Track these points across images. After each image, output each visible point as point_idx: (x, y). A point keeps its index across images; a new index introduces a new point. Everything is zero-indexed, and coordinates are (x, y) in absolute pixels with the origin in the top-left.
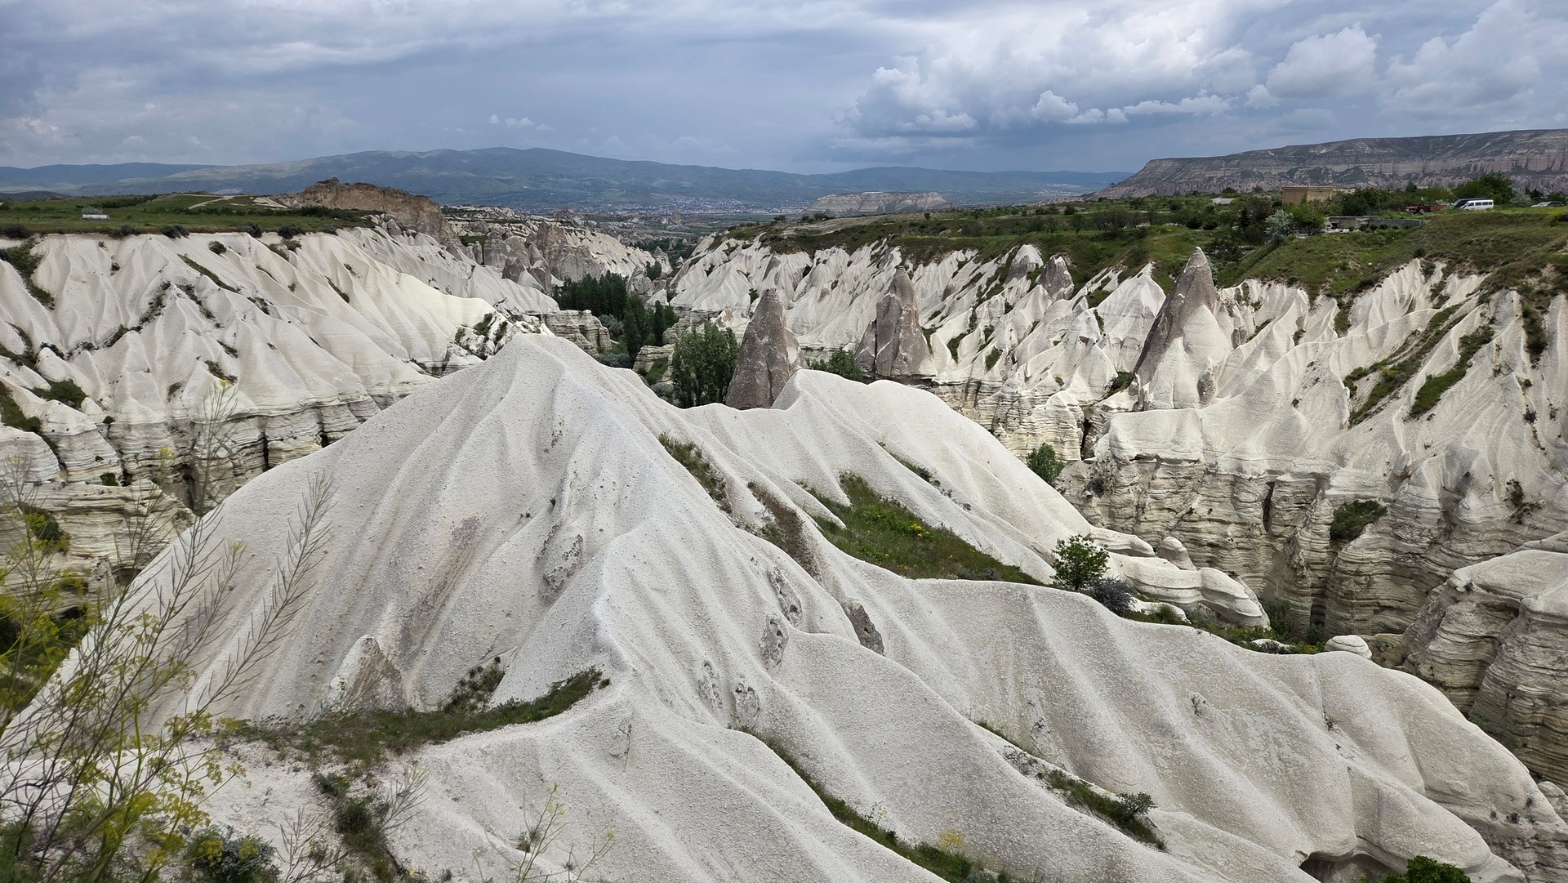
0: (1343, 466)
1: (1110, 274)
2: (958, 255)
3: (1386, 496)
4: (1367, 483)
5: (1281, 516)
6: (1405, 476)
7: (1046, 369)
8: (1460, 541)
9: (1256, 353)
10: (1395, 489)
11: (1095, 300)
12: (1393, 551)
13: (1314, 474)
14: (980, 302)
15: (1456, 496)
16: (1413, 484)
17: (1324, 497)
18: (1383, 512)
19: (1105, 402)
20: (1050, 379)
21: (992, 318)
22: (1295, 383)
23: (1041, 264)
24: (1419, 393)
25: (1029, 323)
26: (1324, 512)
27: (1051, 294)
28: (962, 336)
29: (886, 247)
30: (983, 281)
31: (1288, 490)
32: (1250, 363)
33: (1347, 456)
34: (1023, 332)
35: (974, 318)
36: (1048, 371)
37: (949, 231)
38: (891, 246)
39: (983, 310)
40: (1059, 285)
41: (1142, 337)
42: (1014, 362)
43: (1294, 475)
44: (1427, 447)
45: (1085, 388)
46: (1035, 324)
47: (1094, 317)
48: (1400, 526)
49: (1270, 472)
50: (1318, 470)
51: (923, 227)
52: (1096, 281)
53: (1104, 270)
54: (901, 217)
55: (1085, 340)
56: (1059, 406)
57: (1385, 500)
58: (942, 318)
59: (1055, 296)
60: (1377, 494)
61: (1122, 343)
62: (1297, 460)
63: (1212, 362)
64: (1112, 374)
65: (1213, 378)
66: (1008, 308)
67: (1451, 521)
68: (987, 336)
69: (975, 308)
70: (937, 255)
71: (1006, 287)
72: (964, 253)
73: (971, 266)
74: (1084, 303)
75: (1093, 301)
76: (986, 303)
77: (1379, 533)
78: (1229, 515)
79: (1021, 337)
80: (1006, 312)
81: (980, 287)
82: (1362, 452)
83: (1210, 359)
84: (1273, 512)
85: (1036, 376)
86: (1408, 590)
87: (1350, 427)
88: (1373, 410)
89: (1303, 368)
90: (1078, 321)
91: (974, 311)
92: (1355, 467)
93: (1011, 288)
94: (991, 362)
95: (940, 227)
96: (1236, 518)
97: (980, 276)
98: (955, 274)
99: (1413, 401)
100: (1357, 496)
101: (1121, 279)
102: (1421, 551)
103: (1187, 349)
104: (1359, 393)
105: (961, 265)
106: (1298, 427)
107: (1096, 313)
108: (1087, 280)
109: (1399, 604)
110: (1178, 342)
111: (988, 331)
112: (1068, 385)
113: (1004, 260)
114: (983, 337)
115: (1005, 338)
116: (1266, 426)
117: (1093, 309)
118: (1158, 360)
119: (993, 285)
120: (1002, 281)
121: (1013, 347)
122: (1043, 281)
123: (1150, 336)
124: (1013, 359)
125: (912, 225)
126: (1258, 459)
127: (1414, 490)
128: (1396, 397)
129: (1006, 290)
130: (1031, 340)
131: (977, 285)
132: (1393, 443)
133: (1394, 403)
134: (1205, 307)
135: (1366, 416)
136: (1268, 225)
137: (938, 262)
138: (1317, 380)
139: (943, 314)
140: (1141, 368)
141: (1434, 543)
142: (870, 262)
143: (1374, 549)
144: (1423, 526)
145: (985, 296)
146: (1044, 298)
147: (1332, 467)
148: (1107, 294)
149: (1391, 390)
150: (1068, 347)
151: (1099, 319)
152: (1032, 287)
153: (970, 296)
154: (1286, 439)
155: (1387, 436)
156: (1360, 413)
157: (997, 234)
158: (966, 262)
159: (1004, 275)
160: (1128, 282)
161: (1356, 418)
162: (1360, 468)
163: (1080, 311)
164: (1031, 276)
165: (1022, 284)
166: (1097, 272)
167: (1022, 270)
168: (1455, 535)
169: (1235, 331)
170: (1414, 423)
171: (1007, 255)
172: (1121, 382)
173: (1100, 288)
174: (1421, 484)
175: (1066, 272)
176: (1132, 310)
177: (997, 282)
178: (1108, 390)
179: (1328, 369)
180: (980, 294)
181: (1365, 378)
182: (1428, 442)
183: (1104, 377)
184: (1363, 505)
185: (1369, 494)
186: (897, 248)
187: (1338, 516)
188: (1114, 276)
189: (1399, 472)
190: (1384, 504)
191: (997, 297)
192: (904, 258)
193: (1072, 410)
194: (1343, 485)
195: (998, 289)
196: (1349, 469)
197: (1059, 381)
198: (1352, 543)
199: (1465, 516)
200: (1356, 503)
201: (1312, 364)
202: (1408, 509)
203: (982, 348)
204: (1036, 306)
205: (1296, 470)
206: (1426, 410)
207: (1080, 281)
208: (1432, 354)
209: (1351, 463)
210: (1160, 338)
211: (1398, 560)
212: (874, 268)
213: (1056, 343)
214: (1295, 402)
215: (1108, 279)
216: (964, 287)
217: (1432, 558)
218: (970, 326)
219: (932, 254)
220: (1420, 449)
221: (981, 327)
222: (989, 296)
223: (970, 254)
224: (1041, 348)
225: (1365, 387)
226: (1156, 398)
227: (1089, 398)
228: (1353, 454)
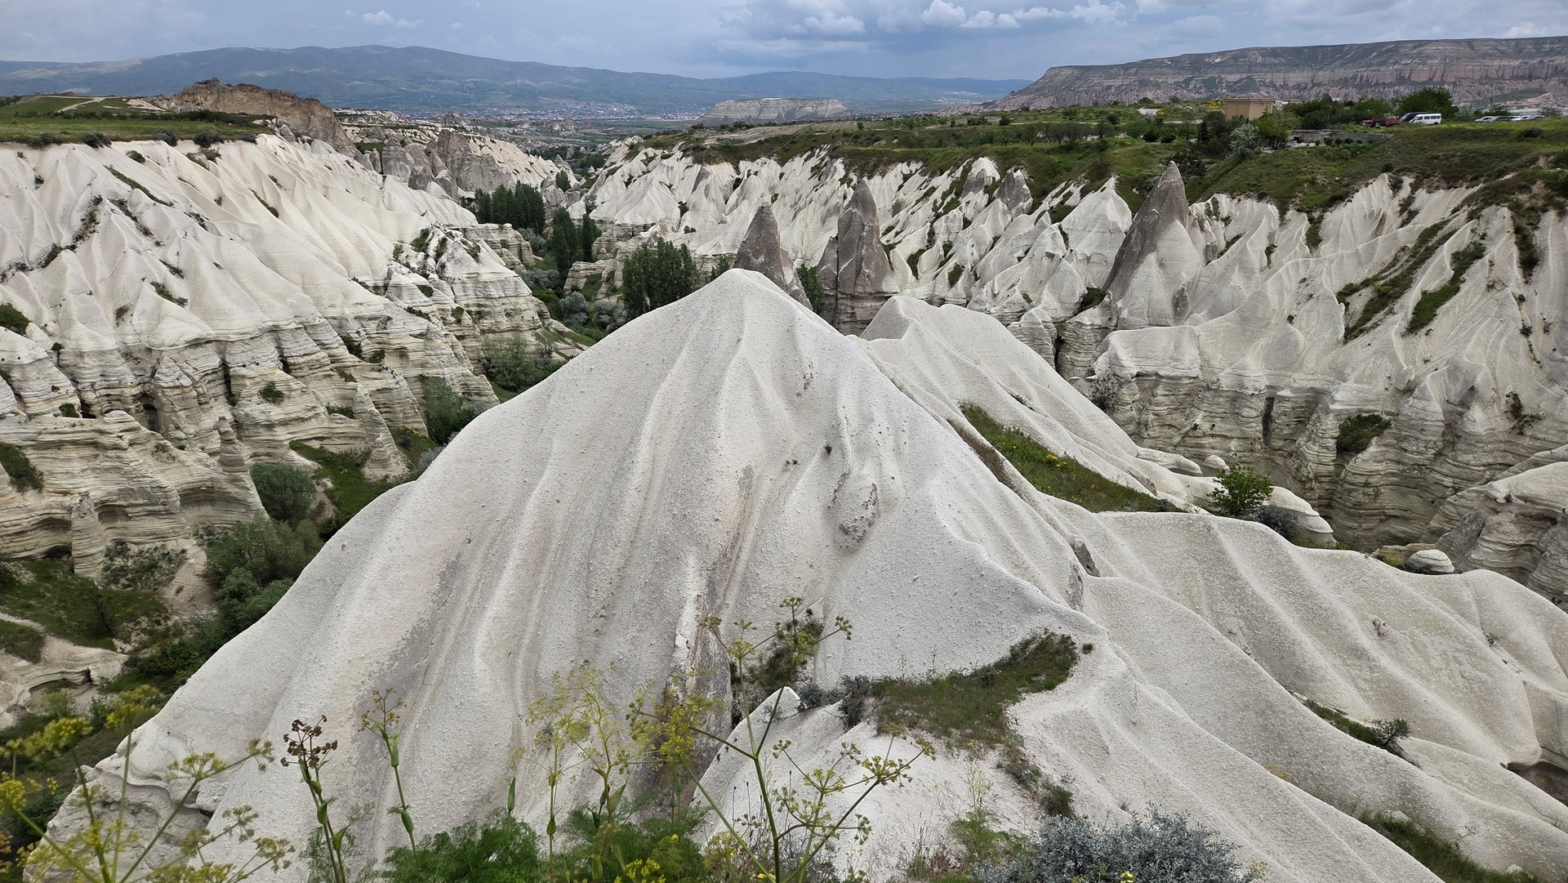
0: (1345, 381)
1: (1071, 188)
2: (902, 168)
3: (1388, 409)
4: (1370, 397)
5: (1282, 430)
6: (1409, 390)
7: (1013, 285)
8: (1465, 452)
9: (1229, 268)
10: (1397, 403)
11: (1058, 214)
12: (1398, 462)
13: (1312, 389)
14: (938, 216)
15: (1460, 409)
16: (1417, 398)
17: (1327, 411)
18: (1387, 425)
19: (1077, 319)
20: (1017, 295)
21: (950, 234)
22: (1288, 300)
23: (998, 177)
24: (1415, 309)
25: (989, 239)
26: (1330, 426)
27: (1010, 209)
28: (921, 251)
29: (827, 159)
30: (937, 195)
31: (1288, 405)
32: (1223, 278)
33: (1348, 371)
34: (984, 248)
35: (932, 234)
36: (1016, 288)
37: (884, 142)
38: (833, 157)
39: (941, 225)
40: (1017, 199)
41: (1112, 254)
42: (977, 279)
43: (1294, 390)
44: (1426, 361)
45: (1056, 305)
46: (996, 239)
47: (1058, 232)
48: (1406, 438)
49: (1269, 387)
50: (1317, 385)
51: (856, 137)
52: (1057, 195)
53: (1063, 185)
54: (834, 126)
55: (1051, 256)
56: (1034, 323)
57: (1388, 413)
58: (897, 234)
59: (1014, 211)
60: (1379, 408)
61: (1088, 259)
62: (1296, 376)
63: (1185, 278)
64: (1081, 290)
65: (1186, 294)
66: (967, 223)
67: (1453, 433)
68: (946, 252)
69: (932, 223)
70: (881, 167)
71: (963, 201)
72: (908, 165)
73: (917, 179)
74: (1046, 219)
75: (1056, 215)
76: (943, 217)
77: (1385, 445)
78: (1230, 431)
79: (982, 253)
80: (964, 228)
81: (935, 202)
82: (1362, 367)
83: (1184, 275)
84: (1274, 426)
85: (1003, 292)
86: (1414, 501)
87: (1345, 343)
88: (1369, 325)
89: (1295, 285)
90: (1043, 237)
91: (931, 226)
92: (1356, 382)
93: (968, 203)
94: (953, 278)
95: (874, 138)
96: (1237, 433)
97: (933, 189)
98: (900, 187)
99: (1410, 316)
100: (1360, 410)
101: (1084, 193)
102: (1427, 462)
103: (1161, 265)
104: (1351, 310)
105: (906, 178)
106: (1296, 344)
107: (1060, 228)
108: (1045, 194)
109: (1404, 513)
110: (1151, 258)
111: (947, 247)
112: (1039, 301)
113: (958, 173)
114: (942, 253)
115: (966, 253)
116: (1262, 342)
117: (1057, 224)
118: (1130, 276)
119: (948, 199)
120: (958, 194)
121: (975, 263)
122: (1001, 195)
123: (1121, 252)
124: (975, 275)
125: (846, 135)
126: (1257, 376)
127: (1420, 404)
128: (1391, 312)
129: (963, 204)
130: (993, 257)
131: (932, 199)
132: (1394, 358)
133: (1391, 318)
134: (1178, 222)
135: (1361, 331)
136: (1235, 138)
137: (883, 175)
138: (1311, 296)
139: (897, 229)
140: (1113, 284)
141: (1439, 454)
142: (810, 175)
143: (1381, 462)
144: (1429, 438)
145: (941, 210)
146: (1004, 213)
147: (1331, 382)
148: (1071, 209)
149: (1384, 306)
150: (1034, 263)
151: (1064, 235)
152: (990, 201)
153: (926, 210)
154: (1285, 355)
155: (1387, 351)
156: (1354, 328)
157: (940, 144)
158: (911, 175)
159: (959, 188)
160: (1090, 197)
161: (1351, 333)
162: (1361, 383)
163: (1043, 227)
164: (988, 190)
165: (980, 198)
166: (1055, 186)
167: (979, 183)
168: (1460, 445)
169: (1208, 246)
170: (1412, 339)
171: (961, 168)
172: (1090, 299)
173: (1062, 203)
174: (1424, 397)
175: (1025, 186)
176: (1097, 225)
177: (953, 195)
178: (1078, 306)
179: (1321, 285)
180: (935, 209)
181: (1357, 294)
182: (1427, 356)
183: (1073, 293)
184: (1366, 419)
185: (1371, 408)
186: (840, 160)
187: (1344, 430)
188: (1076, 190)
189: (1402, 387)
190: (1387, 418)
191: (955, 211)
192: (847, 170)
193: (1046, 327)
194: (1345, 398)
195: (954, 204)
196: (1350, 384)
197: (1026, 297)
198: (1360, 455)
199: (1470, 428)
200: (1359, 417)
201: (1305, 280)
202: (1413, 422)
203: (942, 264)
204: (995, 220)
205: (1296, 385)
206: (1423, 325)
207: (1039, 195)
208: (1427, 268)
209: (1352, 378)
210: (1133, 253)
211: (1404, 471)
212: (815, 181)
213: (1020, 259)
214: (1290, 319)
215: (1070, 194)
216: (918, 202)
217: (1438, 469)
218: (929, 241)
219: (876, 166)
220: (1419, 364)
221: (939, 243)
222: (946, 211)
223: (914, 166)
224: (1004, 265)
225: (1359, 302)
226: (1131, 313)
227: (1061, 314)
228: (1354, 369)
